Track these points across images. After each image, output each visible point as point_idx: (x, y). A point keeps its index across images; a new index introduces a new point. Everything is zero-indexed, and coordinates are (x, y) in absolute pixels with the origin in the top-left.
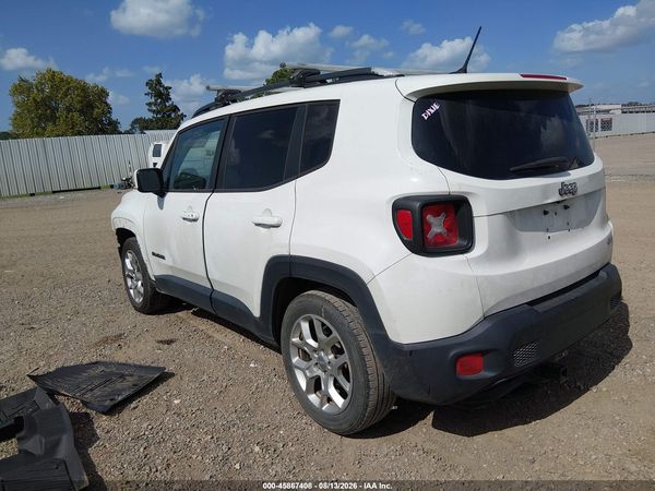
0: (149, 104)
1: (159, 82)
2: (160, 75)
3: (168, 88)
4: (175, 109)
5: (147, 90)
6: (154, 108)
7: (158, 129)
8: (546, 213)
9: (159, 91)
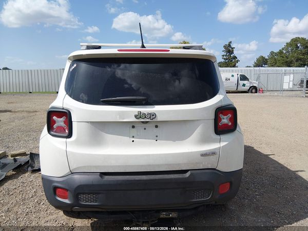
0: (223, 56)
1: (229, 45)
2: (231, 42)
3: (233, 48)
4: (235, 57)
5: (224, 49)
6: (225, 57)
7: (225, 67)
8: (133, 127)
9: (229, 50)
